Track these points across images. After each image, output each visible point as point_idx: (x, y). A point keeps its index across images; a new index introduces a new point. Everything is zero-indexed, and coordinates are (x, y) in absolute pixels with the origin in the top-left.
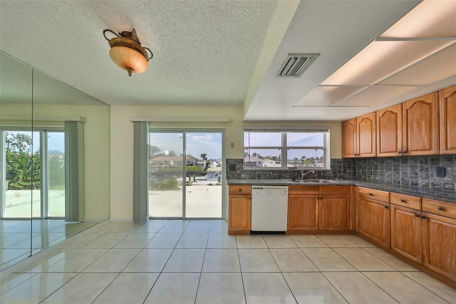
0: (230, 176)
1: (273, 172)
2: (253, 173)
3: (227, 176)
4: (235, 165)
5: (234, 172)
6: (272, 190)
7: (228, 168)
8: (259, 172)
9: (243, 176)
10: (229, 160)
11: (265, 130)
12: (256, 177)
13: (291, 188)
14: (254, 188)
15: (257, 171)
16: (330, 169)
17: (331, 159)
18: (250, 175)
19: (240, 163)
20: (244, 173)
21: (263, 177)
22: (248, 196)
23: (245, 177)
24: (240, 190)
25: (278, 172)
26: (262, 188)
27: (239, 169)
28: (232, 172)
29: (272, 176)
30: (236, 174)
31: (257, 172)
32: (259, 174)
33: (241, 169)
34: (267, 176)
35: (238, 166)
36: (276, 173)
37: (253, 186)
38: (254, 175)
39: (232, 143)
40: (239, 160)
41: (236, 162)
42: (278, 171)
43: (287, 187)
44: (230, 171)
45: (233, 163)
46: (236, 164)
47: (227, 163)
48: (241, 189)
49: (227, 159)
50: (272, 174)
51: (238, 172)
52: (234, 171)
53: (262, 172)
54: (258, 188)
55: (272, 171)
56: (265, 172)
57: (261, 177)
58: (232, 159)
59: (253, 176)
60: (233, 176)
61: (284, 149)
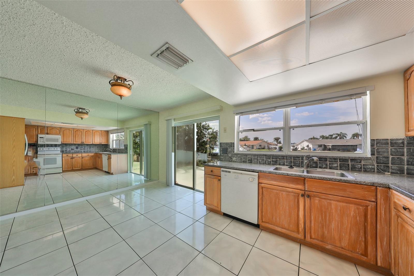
0: (223, 159)
1: (266, 157)
2: (244, 156)
3: (220, 158)
4: (227, 148)
5: (226, 155)
6: (240, 175)
7: (222, 151)
8: (250, 156)
9: (234, 159)
10: (222, 144)
12: (247, 161)
14: (223, 171)
15: (248, 155)
16: (369, 155)
17: (372, 140)
18: (241, 159)
19: (232, 147)
20: (235, 156)
21: (255, 162)
23: (236, 161)
25: (273, 157)
27: (230, 152)
28: (224, 155)
29: (266, 161)
30: (228, 157)
32: (250, 159)
33: (232, 152)
34: (259, 161)
35: (229, 150)
36: (270, 158)
37: (222, 169)
38: (245, 158)
39: (225, 128)
40: (231, 144)
41: (228, 146)
43: (257, 174)
44: (223, 154)
45: (225, 146)
46: (228, 147)
47: (220, 146)
49: (220, 143)
50: (265, 159)
51: (230, 155)
52: (227, 154)
53: (254, 156)
54: (226, 171)
55: (266, 155)
56: (257, 157)
57: (253, 162)
58: (224, 143)
59: (244, 160)
60: (225, 159)
61: (286, 129)
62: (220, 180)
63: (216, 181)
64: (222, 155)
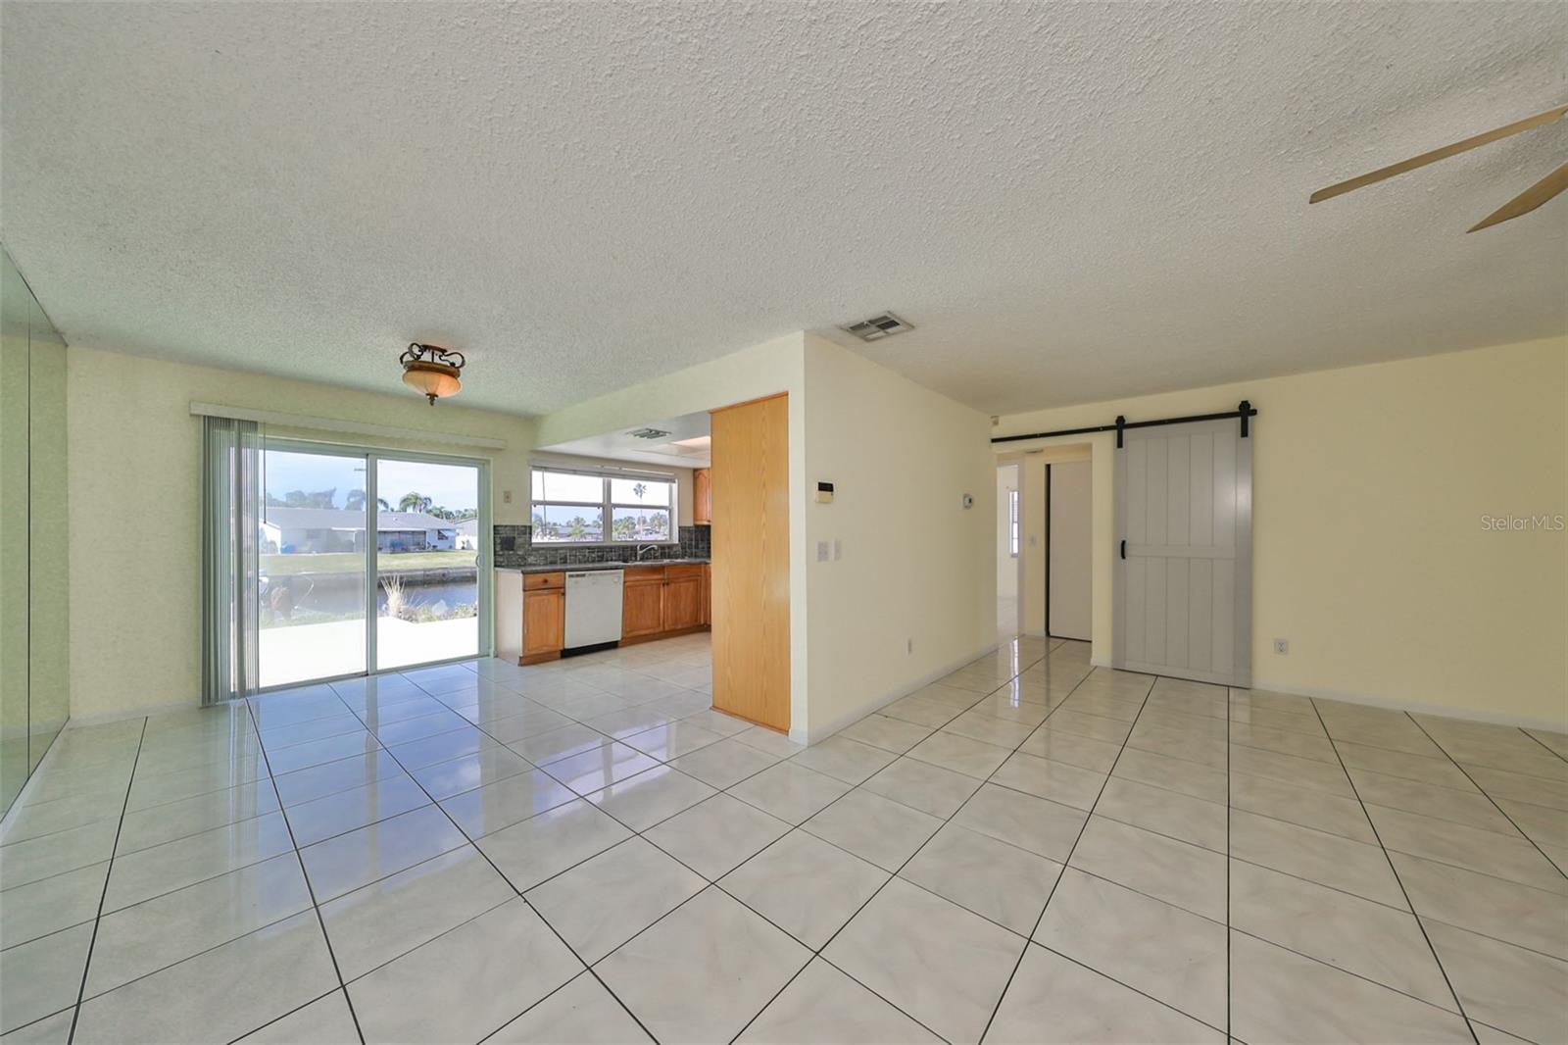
0: (503, 561)
1: (589, 550)
2: (551, 552)
3: (495, 562)
4: (514, 538)
5: (511, 552)
6: (600, 577)
7: (499, 544)
8: (564, 551)
9: (531, 559)
10: (499, 528)
11: (575, 472)
12: (559, 561)
13: (628, 572)
14: (570, 576)
15: (559, 549)
16: (677, 542)
17: (680, 527)
18: (546, 558)
19: (525, 534)
20: (534, 553)
21: (572, 560)
22: (560, 591)
23: (536, 562)
24: (546, 581)
25: (597, 550)
26: (584, 575)
27: (521, 546)
28: (506, 552)
29: (588, 557)
30: (516, 556)
31: (561, 551)
32: (562, 556)
33: (527, 545)
34: (578, 558)
35: (519, 541)
36: (594, 552)
37: (568, 573)
38: (553, 556)
39: (505, 492)
40: (522, 528)
41: (515, 532)
42: (599, 547)
43: (622, 571)
44: (502, 550)
45: (504, 534)
46: (516, 535)
47: (495, 533)
48: (548, 579)
49: (494, 526)
50: (587, 554)
51: (520, 553)
52: (512, 550)
53: (569, 550)
54: (578, 576)
55: (588, 548)
56: (575, 551)
57: (568, 561)
58: (506, 526)
59: (551, 558)
60: (508, 560)
61: (607, 507)
62: (564, 594)
63: (553, 598)
64: (501, 553)
